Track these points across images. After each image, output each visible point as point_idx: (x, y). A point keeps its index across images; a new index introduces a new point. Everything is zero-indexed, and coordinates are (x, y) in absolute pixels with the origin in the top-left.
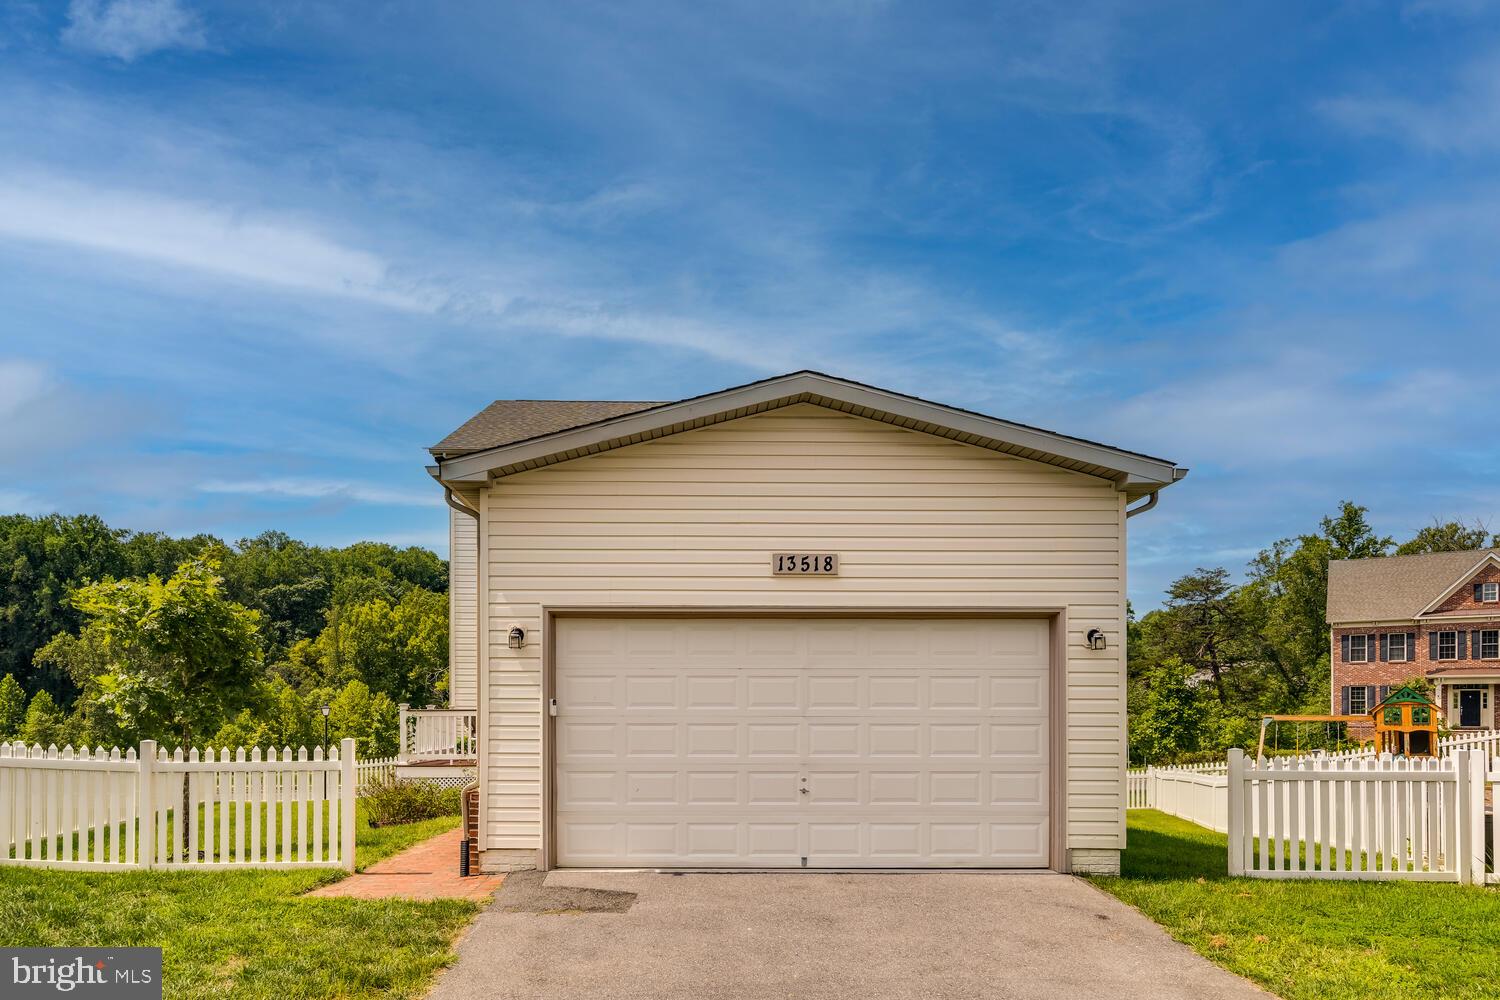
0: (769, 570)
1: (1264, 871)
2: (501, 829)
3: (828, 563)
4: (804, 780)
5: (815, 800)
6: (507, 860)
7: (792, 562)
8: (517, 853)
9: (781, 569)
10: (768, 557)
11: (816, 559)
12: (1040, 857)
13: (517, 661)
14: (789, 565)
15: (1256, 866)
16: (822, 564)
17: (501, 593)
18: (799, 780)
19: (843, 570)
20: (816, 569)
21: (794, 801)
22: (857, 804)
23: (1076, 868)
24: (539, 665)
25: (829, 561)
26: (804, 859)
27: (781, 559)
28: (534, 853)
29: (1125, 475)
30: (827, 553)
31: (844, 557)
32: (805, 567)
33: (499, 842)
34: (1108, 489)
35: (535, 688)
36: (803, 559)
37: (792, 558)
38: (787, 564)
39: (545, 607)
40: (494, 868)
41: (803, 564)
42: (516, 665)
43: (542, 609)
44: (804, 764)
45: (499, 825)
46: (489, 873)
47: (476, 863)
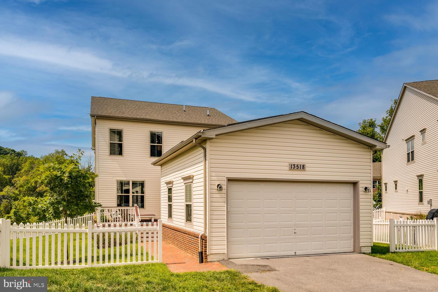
0: (287, 168)
1: (398, 250)
2: (214, 247)
3: (303, 167)
4: (295, 230)
5: (298, 235)
6: (215, 257)
7: (294, 166)
8: (218, 255)
9: (291, 168)
10: (287, 164)
11: (300, 166)
12: (352, 249)
13: (218, 195)
14: (294, 167)
15: (396, 249)
16: (302, 167)
17: (213, 173)
18: (294, 230)
19: (307, 169)
20: (300, 168)
21: (292, 236)
22: (308, 236)
23: (362, 252)
24: (225, 196)
25: (303, 166)
26: (295, 252)
27: (291, 165)
28: (224, 255)
29: (376, 146)
30: (303, 164)
31: (307, 165)
32: (298, 167)
33: (214, 252)
34: (368, 149)
35: (224, 203)
36: (297, 165)
37: (294, 165)
38: (293, 166)
39: (227, 178)
40: (211, 260)
41: (297, 167)
42: (218, 196)
43: (226, 178)
44: (295, 225)
45: (214, 246)
46: (210, 262)
47: (206, 259)
